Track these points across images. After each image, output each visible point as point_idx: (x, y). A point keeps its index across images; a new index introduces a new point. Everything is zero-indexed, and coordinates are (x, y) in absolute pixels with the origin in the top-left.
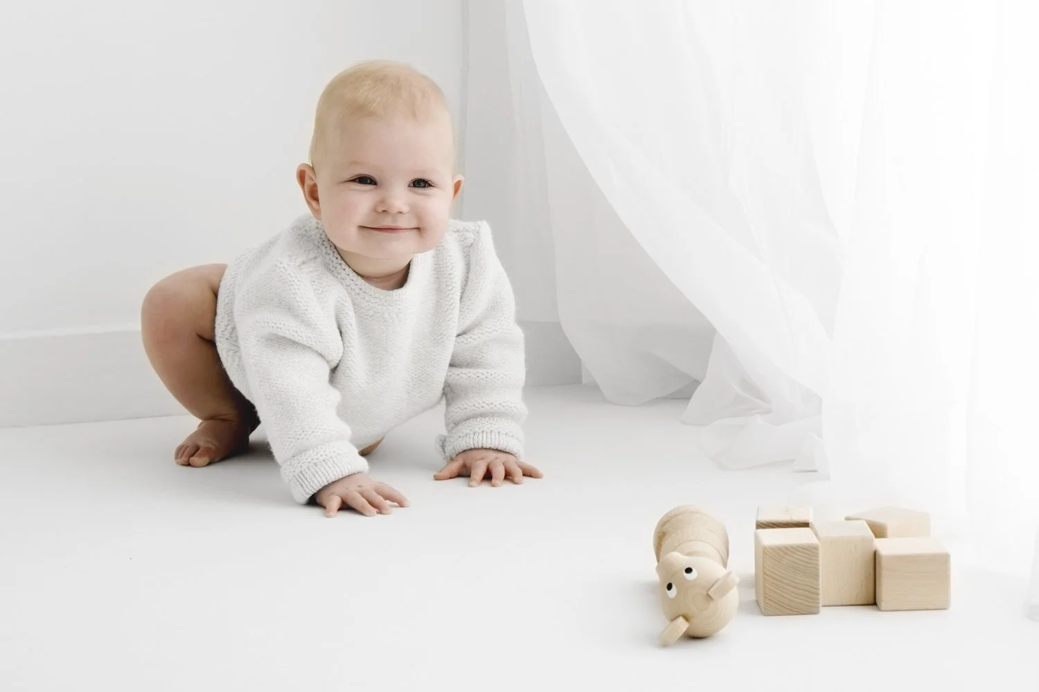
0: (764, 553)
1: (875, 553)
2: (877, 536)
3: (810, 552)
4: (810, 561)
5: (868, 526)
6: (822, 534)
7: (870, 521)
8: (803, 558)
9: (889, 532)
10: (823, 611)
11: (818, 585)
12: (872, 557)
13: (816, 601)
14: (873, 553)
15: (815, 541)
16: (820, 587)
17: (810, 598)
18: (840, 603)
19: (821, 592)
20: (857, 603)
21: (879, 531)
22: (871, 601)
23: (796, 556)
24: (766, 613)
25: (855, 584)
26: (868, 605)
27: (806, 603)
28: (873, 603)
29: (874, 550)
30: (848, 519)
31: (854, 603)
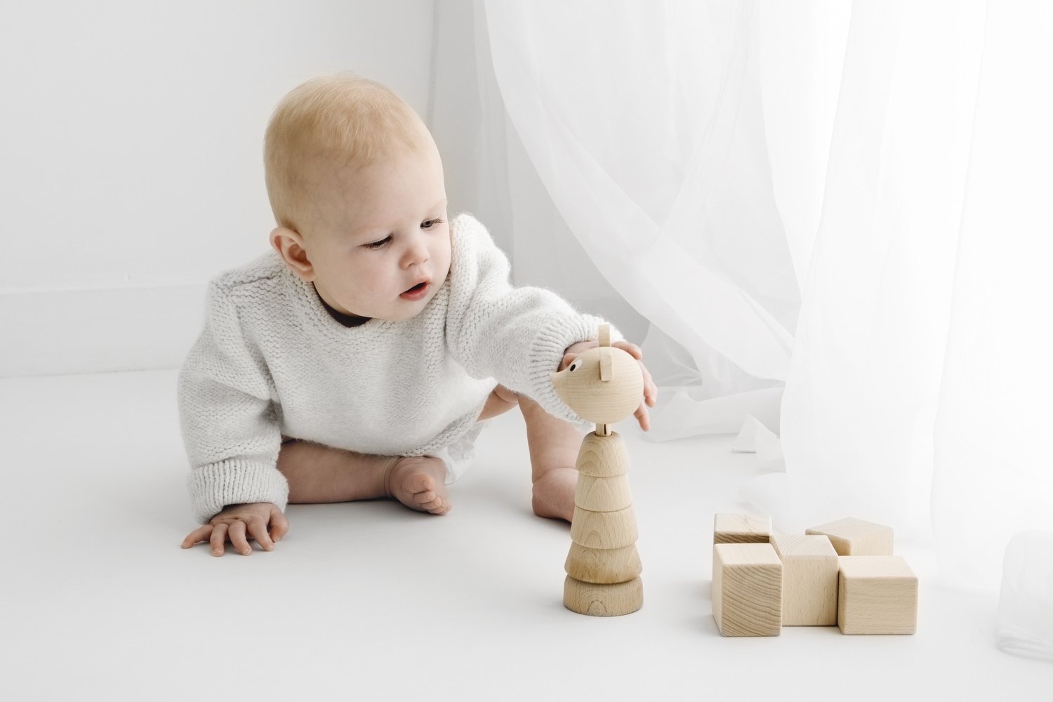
0: (724, 572)
1: (839, 574)
2: (840, 553)
3: (771, 573)
4: (771, 582)
5: (829, 541)
6: (784, 553)
7: (833, 536)
8: (765, 580)
9: (853, 549)
10: (783, 631)
11: (780, 607)
12: (836, 578)
13: (776, 623)
14: (836, 574)
15: (777, 561)
16: (782, 609)
17: (770, 620)
18: (801, 624)
19: (782, 614)
20: (819, 624)
21: (841, 548)
22: (833, 622)
23: (757, 577)
24: (723, 635)
25: (817, 604)
26: (830, 626)
27: (766, 625)
28: (834, 623)
29: (838, 570)
30: (809, 533)
31: (815, 624)
